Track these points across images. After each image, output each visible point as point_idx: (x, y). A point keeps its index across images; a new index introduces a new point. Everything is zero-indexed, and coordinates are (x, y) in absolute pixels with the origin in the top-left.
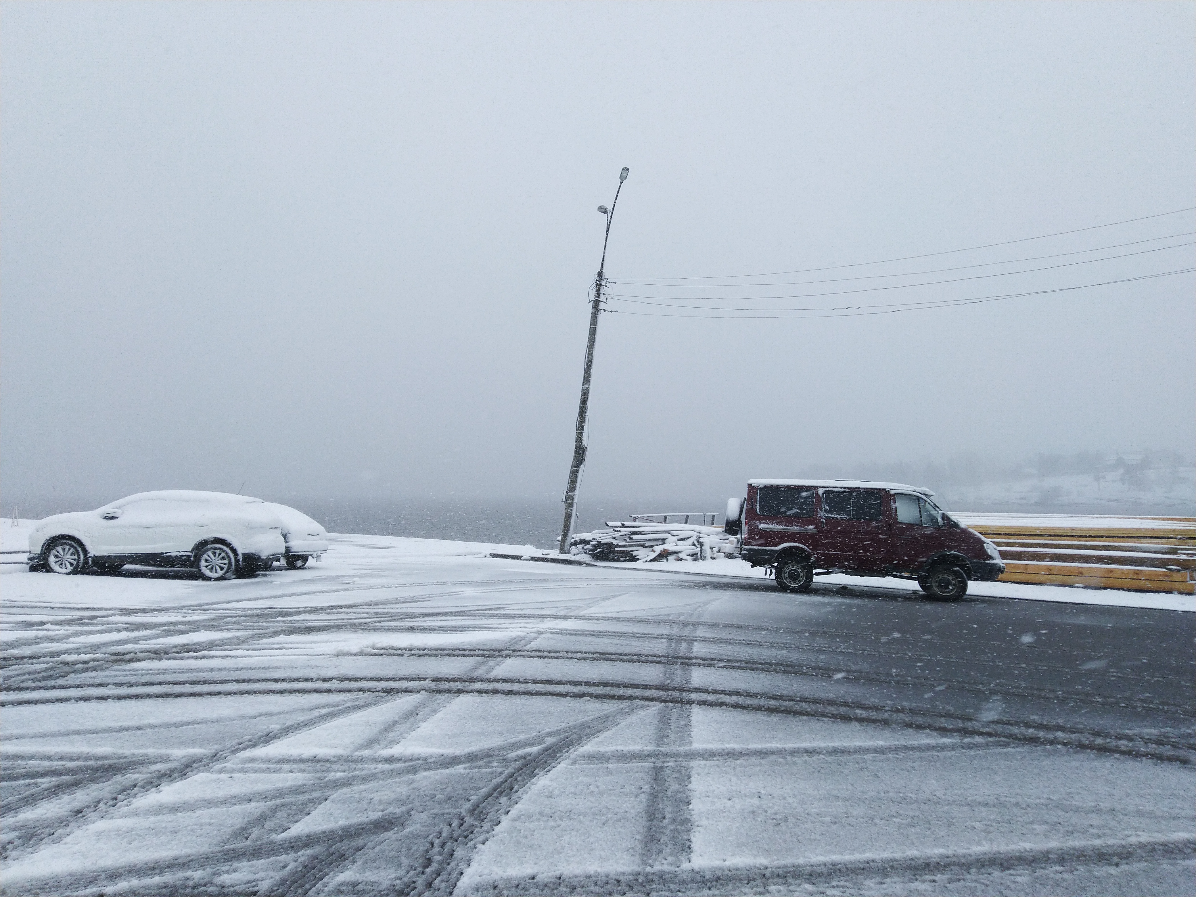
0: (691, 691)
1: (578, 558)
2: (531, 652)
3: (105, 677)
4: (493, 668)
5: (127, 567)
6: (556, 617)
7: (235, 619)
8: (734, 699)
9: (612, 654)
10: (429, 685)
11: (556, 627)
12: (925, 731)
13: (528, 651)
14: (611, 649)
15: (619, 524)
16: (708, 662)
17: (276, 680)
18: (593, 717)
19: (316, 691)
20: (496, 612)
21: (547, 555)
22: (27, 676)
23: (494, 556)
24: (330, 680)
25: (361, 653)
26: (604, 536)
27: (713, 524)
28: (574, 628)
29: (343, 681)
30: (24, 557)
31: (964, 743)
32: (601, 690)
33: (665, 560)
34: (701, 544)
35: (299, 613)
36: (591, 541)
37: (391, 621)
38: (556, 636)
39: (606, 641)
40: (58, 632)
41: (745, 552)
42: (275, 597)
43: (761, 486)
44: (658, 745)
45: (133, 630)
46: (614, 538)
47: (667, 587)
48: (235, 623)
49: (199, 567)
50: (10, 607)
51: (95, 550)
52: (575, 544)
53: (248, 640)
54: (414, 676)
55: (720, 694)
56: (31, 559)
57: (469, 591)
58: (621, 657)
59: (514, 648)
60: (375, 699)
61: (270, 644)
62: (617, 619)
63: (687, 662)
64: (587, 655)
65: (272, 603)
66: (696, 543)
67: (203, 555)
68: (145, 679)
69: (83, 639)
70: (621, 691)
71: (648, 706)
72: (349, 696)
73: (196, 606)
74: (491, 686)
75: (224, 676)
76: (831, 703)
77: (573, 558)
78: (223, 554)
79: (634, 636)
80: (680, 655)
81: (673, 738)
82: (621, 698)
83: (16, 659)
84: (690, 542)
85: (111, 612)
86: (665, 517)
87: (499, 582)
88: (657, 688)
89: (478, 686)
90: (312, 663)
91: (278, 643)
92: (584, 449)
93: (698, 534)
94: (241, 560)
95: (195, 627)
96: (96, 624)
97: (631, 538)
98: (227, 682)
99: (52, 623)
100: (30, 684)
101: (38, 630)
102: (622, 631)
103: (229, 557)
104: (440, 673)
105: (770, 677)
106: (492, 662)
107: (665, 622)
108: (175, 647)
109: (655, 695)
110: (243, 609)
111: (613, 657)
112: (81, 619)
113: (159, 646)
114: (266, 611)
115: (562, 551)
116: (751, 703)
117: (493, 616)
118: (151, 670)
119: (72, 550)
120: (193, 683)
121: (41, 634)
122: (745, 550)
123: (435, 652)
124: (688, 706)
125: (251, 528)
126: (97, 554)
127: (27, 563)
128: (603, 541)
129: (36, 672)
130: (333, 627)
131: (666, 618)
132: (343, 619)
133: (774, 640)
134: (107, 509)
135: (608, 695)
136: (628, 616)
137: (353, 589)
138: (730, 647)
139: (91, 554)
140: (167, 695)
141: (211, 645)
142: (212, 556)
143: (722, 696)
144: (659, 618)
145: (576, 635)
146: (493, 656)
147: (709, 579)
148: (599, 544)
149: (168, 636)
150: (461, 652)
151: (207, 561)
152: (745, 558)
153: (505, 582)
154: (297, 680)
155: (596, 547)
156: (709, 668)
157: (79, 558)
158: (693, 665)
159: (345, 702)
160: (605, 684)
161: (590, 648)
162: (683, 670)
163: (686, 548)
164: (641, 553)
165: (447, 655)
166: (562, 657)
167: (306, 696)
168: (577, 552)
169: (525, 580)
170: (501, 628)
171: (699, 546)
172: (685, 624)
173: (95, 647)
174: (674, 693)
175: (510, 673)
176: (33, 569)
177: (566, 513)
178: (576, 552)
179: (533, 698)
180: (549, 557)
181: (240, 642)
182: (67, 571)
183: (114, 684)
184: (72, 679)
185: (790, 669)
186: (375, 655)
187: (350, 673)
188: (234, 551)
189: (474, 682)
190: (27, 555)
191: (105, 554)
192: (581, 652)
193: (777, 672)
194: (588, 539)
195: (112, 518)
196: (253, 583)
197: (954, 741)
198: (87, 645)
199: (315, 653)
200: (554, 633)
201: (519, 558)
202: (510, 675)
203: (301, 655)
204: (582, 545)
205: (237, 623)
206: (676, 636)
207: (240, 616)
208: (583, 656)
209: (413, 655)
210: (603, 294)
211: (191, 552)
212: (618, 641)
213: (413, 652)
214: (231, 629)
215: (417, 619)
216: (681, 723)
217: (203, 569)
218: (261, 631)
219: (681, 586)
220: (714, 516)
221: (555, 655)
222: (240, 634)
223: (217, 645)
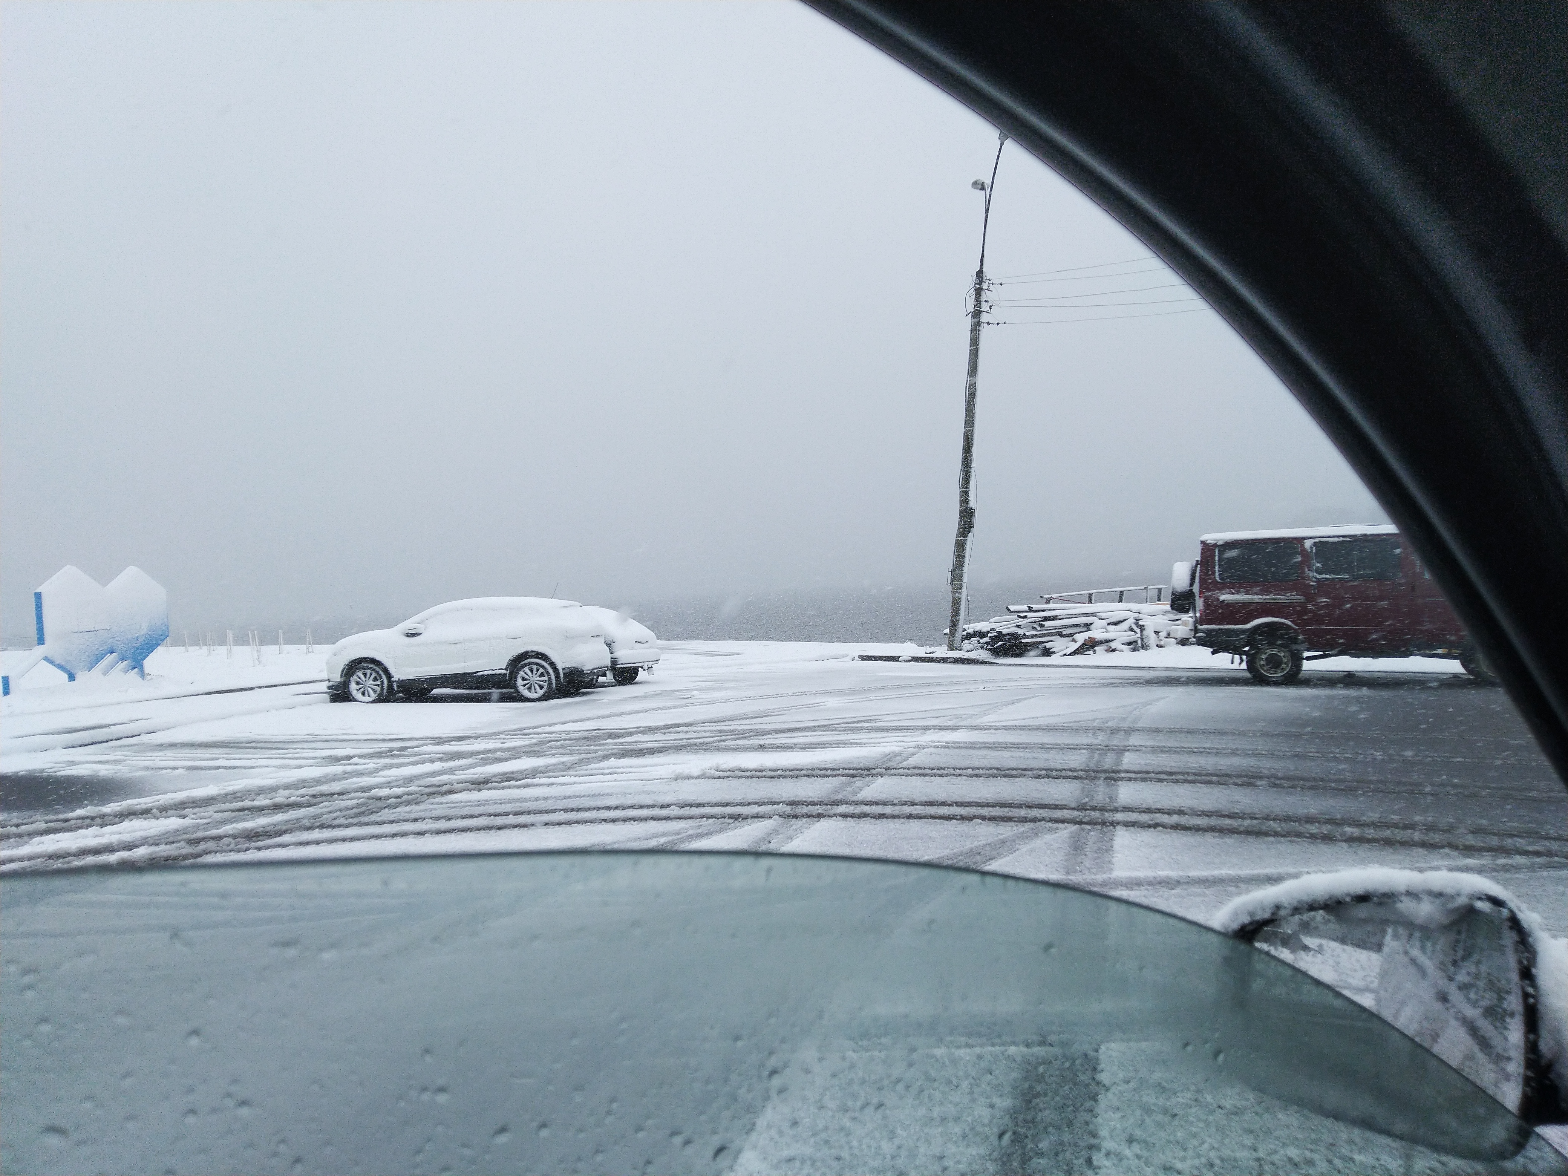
0: (1116, 810)
1: (973, 655)
2: (909, 769)
3: (420, 811)
4: (860, 789)
5: (436, 691)
6: (942, 728)
7: (559, 743)
8: (1175, 819)
9: (1012, 769)
10: (784, 810)
11: (941, 740)
13: (904, 768)
14: (1012, 764)
15: (1025, 608)
16: (1143, 776)
17: (608, 808)
18: (985, 842)
19: (654, 818)
20: (866, 725)
21: (932, 653)
22: (338, 813)
23: (864, 658)
24: (669, 806)
25: (703, 776)
26: (1006, 625)
27: (1159, 600)
28: (972, 740)
29: (683, 807)
30: (323, 687)
31: (1497, 865)
32: (997, 812)
33: (1091, 652)
34: (1142, 628)
35: (631, 734)
36: (988, 632)
37: (738, 739)
38: (939, 751)
39: (1006, 754)
40: (366, 766)
41: (1201, 634)
42: (603, 717)
43: (1220, 543)
44: (1068, 873)
45: (447, 760)
46: (1018, 626)
47: (1094, 686)
48: (559, 748)
49: (515, 687)
50: (315, 741)
51: (401, 672)
52: (969, 637)
53: (575, 766)
54: (766, 800)
55: (1155, 813)
56: (329, 688)
57: (832, 702)
58: (1025, 773)
59: (888, 765)
60: (720, 826)
61: (599, 768)
62: (1021, 728)
63: (1113, 776)
64: (981, 772)
65: (600, 724)
66: (1135, 627)
67: (519, 671)
68: (465, 812)
69: (394, 772)
70: (1023, 813)
71: (1057, 829)
72: (690, 823)
73: (514, 731)
74: (858, 810)
75: (549, 805)
76: (1310, 820)
77: (967, 655)
78: (541, 670)
79: (1043, 747)
80: (1105, 768)
81: (1088, 865)
82: (1024, 820)
83: (327, 795)
84: (1125, 626)
85: (422, 742)
86: (1090, 596)
87: (870, 690)
88: (1070, 808)
89: (842, 809)
90: (647, 789)
91: (608, 768)
92: (972, 511)
93: (1136, 615)
94: (562, 676)
95: (515, 754)
96: (407, 756)
97: (1043, 626)
98: (554, 811)
99: (359, 757)
100: (342, 821)
101: (345, 765)
102: (1029, 742)
103: (548, 673)
104: (796, 796)
105: (1227, 792)
106: (858, 782)
107: (1086, 730)
108: (495, 776)
109: (1068, 816)
110: (568, 732)
111: (1015, 772)
112: (391, 750)
113: (477, 776)
114: (594, 733)
115: (951, 648)
116: (1198, 823)
117: (862, 729)
118: (470, 801)
119: (374, 675)
120: (516, 814)
121: (349, 768)
122: (1202, 631)
123: (791, 773)
124: (1112, 828)
125: (570, 637)
126: (403, 678)
127: (327, 693)
128: (1005, 632)
129: (348, 809)
130: (669, 748)
131: (1089, 724)
132: (683, 739)
133: (1240, 746)
134: (409, 624)
135: (1006, 817)
136: (1037, 724)
137: (692, 705)
138: (1175, 756)
139: (396, 678)
140: (490, 828)
141: (534, 773)
142: (529, 673)
143: (1158, 815)
144: (1080, 724)
145: (966, 748)
146: (861, 776)
147: (1153, 674)
148: (1000, 636)
149: (486, 764)
150: (822, 772)
151: (524, 679)
152: (1201, 642)
153: (877, 689)
154: (631, 807)
155: (994, 639)
156: (1143, 783)
157: (382, 683)
158: (1121, 779)
159: (687, 830)
160: (1003, 805)
161: (985, 763)
162: (1108, 785)
163: (1120, 634)
164: (1058, 644)
165: (805, 776)
166: (947, 775)
167: (642, 824)
168: (971, 647)
169: (902, 686)
170: (871, 743)
171: (1138, 631)
172: (1114, 731)
173: (409, 780)
174: (1093, 813)
175: (881, 795)
176: (335, 699)
177: (954, 599)
178: (969, 647)
179: (909, 822)
180: (934, 656)
181: (567, 768)
182: (371, 699)
183: (431, 818)
184: (386, 814)
185: (1258, 781)
186: (719, 778)
187: (691, 798)
188: (552, 664)
189: (838, 805)
190: (326, 684)
191: (412, 677)
192: (973, 769)
193: (1240, 785)
194: (985, 630)
195: (414, 635)
196: (577, 703)
197: (1483, 862)
198: (398, 778)
199: (650, 778)
200: (938, 747)
201: (896, 659)
202: (882, 797)
203: (635, 780)
204: (977, 639)
205: (562, 747)
206: (1100, 745)
207: (565, 740)
208: (976, 773)
209: (765, 777)
210: (986, 301)
211: (506, 669)
212: (1022, 754)
213: (764, 773)
214: (556, 754)
215: (769, 736)
216: (1099, 848)
217: (521, 688)
218: (589, 756)
219: (1112, 684)
220: (1160, 590)
221: (939, 772)
222: (564, 759)
223: (541, 772)
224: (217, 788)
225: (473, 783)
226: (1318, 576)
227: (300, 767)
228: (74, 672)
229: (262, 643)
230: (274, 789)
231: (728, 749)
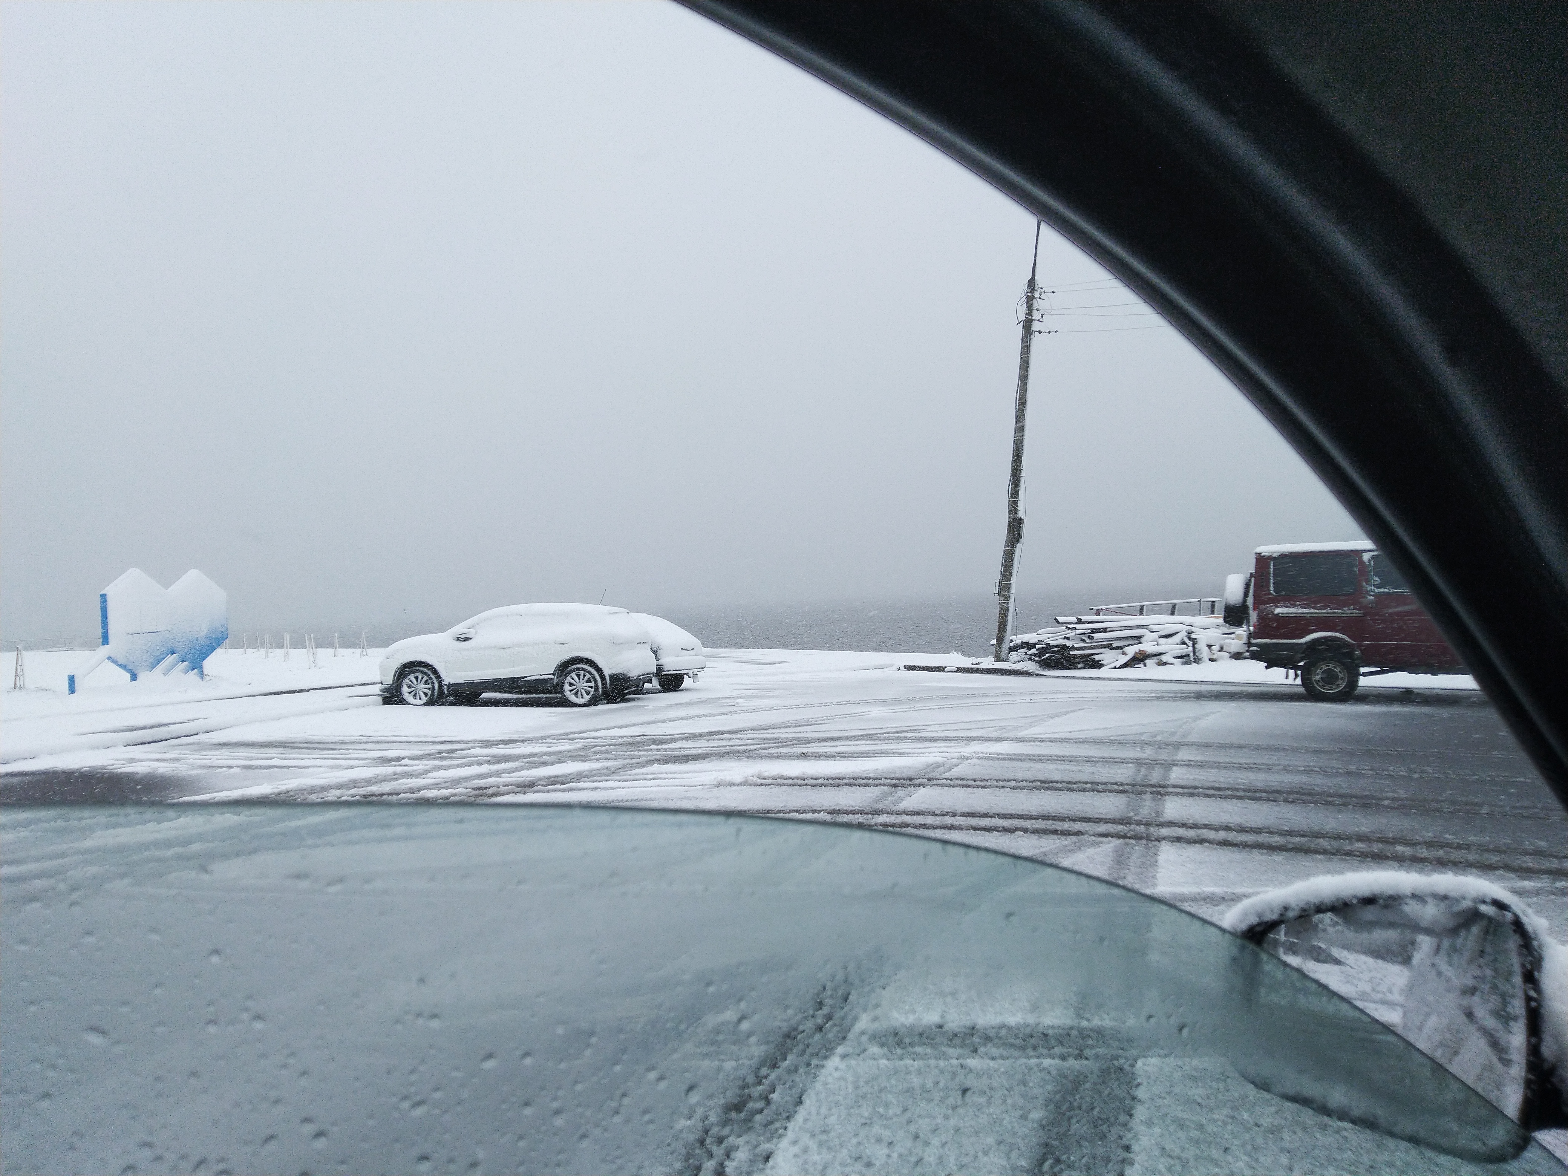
0: (1161, 825)
1: (1020, 667)
2: (951, 780)
4: (902, 799)
5: (485, 695)
6: (986, 740)
7: (604, 748)
8: (1222, 835)
9: (1057, 782)
11: (985, 751)
12: (1497, 872)
13: (947, 779)
14: (1057, 777)
15: (1074, 619)
16: (1190, 791)
20: (909, 735)
21: (979, 664)
23: (910, 668)
25: (745, 783)
26: (1054, 636)
27: (1212, 612)
28: (1016, 752)
30: (376, 689)
32: (1039, 824)
33: (1141, 665)
34: (1194, 641)
35: (675, 740)
36: (1036, 644)
37: (781, 747)
38: (984, 762)
39: (1051, 766)
40: (416, 768)
41: (1255, 648)
42: (649, 723)
43: (1275, 555)
45: (494, 763)
46: (1068, 638)
47: (1144, 699)
48: (604, 752)
49: (562, 692)
50: (366, 742)
51: (452, 676)
52: (1015, 648)
53: (619, 770)
54: (807, 809)
55: (1202, 828)
56: (382, 690)
57: (876, 712)
58: (1070, 786)
59: (930, 776)
61: (643, 774)
62: (1067, 740)
63: (1160, 791)
64: (1025, 784)
65: (645, 730)
66: (1187, 641)
67: (566, 676)
69: (442, 774)
70: (1066, 826)
71: (1100, 843)
73: (561, 735)
74: (899, 819)
76: (1362, 838)
77: (1014, 667)
78: (588, 676)
79: (1089, 760)
80: (1152, 782)
81: (1130, 880)
82: (1065, 833)
84: (1177, 639)
85: (470, 745)
86: (1142, 608)
87: (915, 700)
88: (1113, 821)
89: (883, 818)
90: (688, 794)
91: (651, 774)
92: (1020, 522)
93: (1189, 628)
94: (608, 681)
95: (561, 758)
96: (456, 758)
97: (1092, 638)
99: (410, 758)
101: (395, 766)
102: (1074, 754)
103: (595, 680)
104: (838, 804)
105: (1276, 809)
106: (900, 792)
107: (1134, 743)
108: (540, 779)
109: (1112, 830)
110: (613, 738)
111: (1059, 785)
112: (440, 752)
113: (523, 779)
114: (638, 739)
115: (998, 659)
116: (1246, 839)
117: (905, 739)
119: (425, 678)
121: (399, 769)
122: (1256, 645)
123: (832, 782)
124: (1157, 843)
125: (616, 643)
126: (452, 682)
127: (379, 695)
128: (1052, 643)
130: (712, 755)
131: (1137, 738)
132: (724, 746)
133: (1292, 763)
134: (460, 629)
135: (1048, 830)
136: (1084, 737)
137: (736, 712)
138: (1224, 771)
139: (446, 682)
141: (579, 777)
142: (576, 678)
143: (1204, 831)
144: (1127, 738)
145: (1010, 759)
146: (903, 786)
147: (1204, 688)
148: (1048, 647)
149: (532, 768)
150: (864, 781)
151: (571, 684)
152: (1255, 656)
153: (922, 699)
155: (1042, 652)
156: (1191, 799)
157: (433, 687)
158: (1169, 794)
160: (1045, 818)
161: (1029, 775)
162: (1154, 800)
163: (1171, 647)
164: (1107, 656)
165: (846, 784)
166: (989, 787)
168: (1018, 658)
169: (947, 697)
170: (914, 753)
171: (1190, 644)
172: (1162, 746)
173: (456, 782)
174: (1138, 827)
175: (922, 805)
176: (387, 701)
177: (1002, 609)
178: (1017, 658)
179: (950, 833)
180: (980, 666)
181: (612, 772)
182: (422, 702)
185: (1309, 798)
186: (761, 785)
187: (733, 805)
188: (599, 670)
189: (879, 814)
190: (379, 686)
191: (462, 681)
192: (1016, 781)
193: (1291, 802)
194: (1032, 641)
195: (466, 639)
196: (623, 709)
197: (1540, 885)
198: (446, 780)
199: (693, 784)
200: (982, 758)
201: (942, 669)
202: (923, 807)
203: (677, 786)
204: (1025, 650)
205: (607, 752)
206: (1149, 759)
207: (610, 745)
208: (1018, 785)
209: (806, 785)
210: (1037, 310)
211: (553, 674)
212: (1067, 767)
213: (806, 782)
214: (600, 759)
215: (811, 745)
216: (1143, 863)
217: (568, 694)
218: (634, 761)
219: (1163, 697)
220: (1213, 603)
221: (982, 784)
222: (610, 764)
223: (586, 776)
224: (270, 787)
225: (519, 786)
226: (1376, 590)
227: (352, 767)
228: (136, 672)
229: (318, 646)
230: (325, 789)
231: (771, 757)
